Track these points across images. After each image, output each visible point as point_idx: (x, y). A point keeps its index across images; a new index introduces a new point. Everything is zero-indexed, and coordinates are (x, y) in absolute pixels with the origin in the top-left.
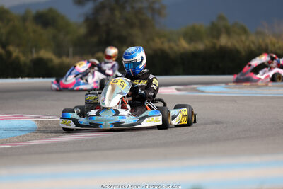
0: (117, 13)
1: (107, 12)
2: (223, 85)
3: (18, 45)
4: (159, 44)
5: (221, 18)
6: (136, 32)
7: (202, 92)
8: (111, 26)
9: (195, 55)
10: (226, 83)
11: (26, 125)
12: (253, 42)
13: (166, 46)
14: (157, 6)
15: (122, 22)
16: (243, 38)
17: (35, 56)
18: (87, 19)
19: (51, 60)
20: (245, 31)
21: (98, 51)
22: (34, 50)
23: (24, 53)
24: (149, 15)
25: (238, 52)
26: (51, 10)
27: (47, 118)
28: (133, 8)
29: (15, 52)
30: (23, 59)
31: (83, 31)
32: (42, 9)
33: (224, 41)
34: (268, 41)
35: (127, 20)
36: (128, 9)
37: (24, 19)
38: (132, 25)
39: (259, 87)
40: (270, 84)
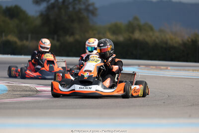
1: (56, 10)
2: (137, 67)
5: (136, 19)
10: (139, 65)
14: (91, 8)
16: (151, 33)
18: (42, 15)
19: (16, 43)
20: (152, 29)
24: (85, 14)
25: (147, 43)
27: (14, 84)
28: (74, 8)
31: (38, 22)
33: (137, 35)
34: (168, 37)
36: (71, 9)
39: (161, 69)
40: (169, 68)
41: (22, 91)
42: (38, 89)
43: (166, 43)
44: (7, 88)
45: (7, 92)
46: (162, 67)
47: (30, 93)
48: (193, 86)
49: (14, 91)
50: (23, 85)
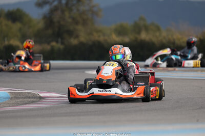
0: (67, 14)
1: (59, 12)
4: (97, 37)
5: (141, 19)
6: (80, 27)
8: (62, 23)
11: (2, 96)
12: (165, 38)
13: (101, 39)
14: (95, 9)
15: (70, 20)
16: (158, 34)
17: (6, 43)
18: (45, 17)
19: (18, 47)
20: (158, 29)
21: (52, 41)
22: (6, 39)
24: (89, 16)
25: (153, 44)
26: (18, 10)
27: (17, 91)
28: (78, 10)
31: (41, 25)
32: (11, 9)
33: (144, 36)
34: (175, 37)
35: (74, 19)
36: (75, 11)
38: (77, 23)
39: (169, 71)
40: (177, 69)
41: (25, 98)
42: (42, 95)
43: (174, 43)
44: (9, 95)
45: (9, 100)
46: (170, 69)
47: (33, 99)
48: (202, 88)
49: (17, 98)
50: (26, 91)
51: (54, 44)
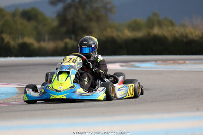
0: (80, 11)
1: (72, 10)
2: (154, 62)
3: (10, 34)
4: (111, 33)
5: (155, 14)
6: (94, 24)
7: (138, 67)
8: (76, 20)
9: (135, 41)
10: (156, 61)
11: (10, 91)
12: (177, 32)
13: (115, 34)
14: (109, 6)
15: (83, 17)
16: (170, 28)
17: (20, 41)
18: (59, 15)
19: (32, 45)
20: (172, 24)
21: (66, 38)
22: (20, 37)
23: (14, 39)
25: (166, 38)
26: (33, 9)
28: (91, 7)
29: (7, 38)
30: (12, 43)
31: (56, 23)
32: (27, 8)
33: (156, 31)
34: (188, 31)
35: (87, 16)
36: (88, 7)
37: (14, 15)
38: (90, 20)
39: (179, 64)
40: (187, 62)
43: (186, 37)
44: (17, 90)
45: (17, 95)
46: (180, 62)
51: (67, 40)
